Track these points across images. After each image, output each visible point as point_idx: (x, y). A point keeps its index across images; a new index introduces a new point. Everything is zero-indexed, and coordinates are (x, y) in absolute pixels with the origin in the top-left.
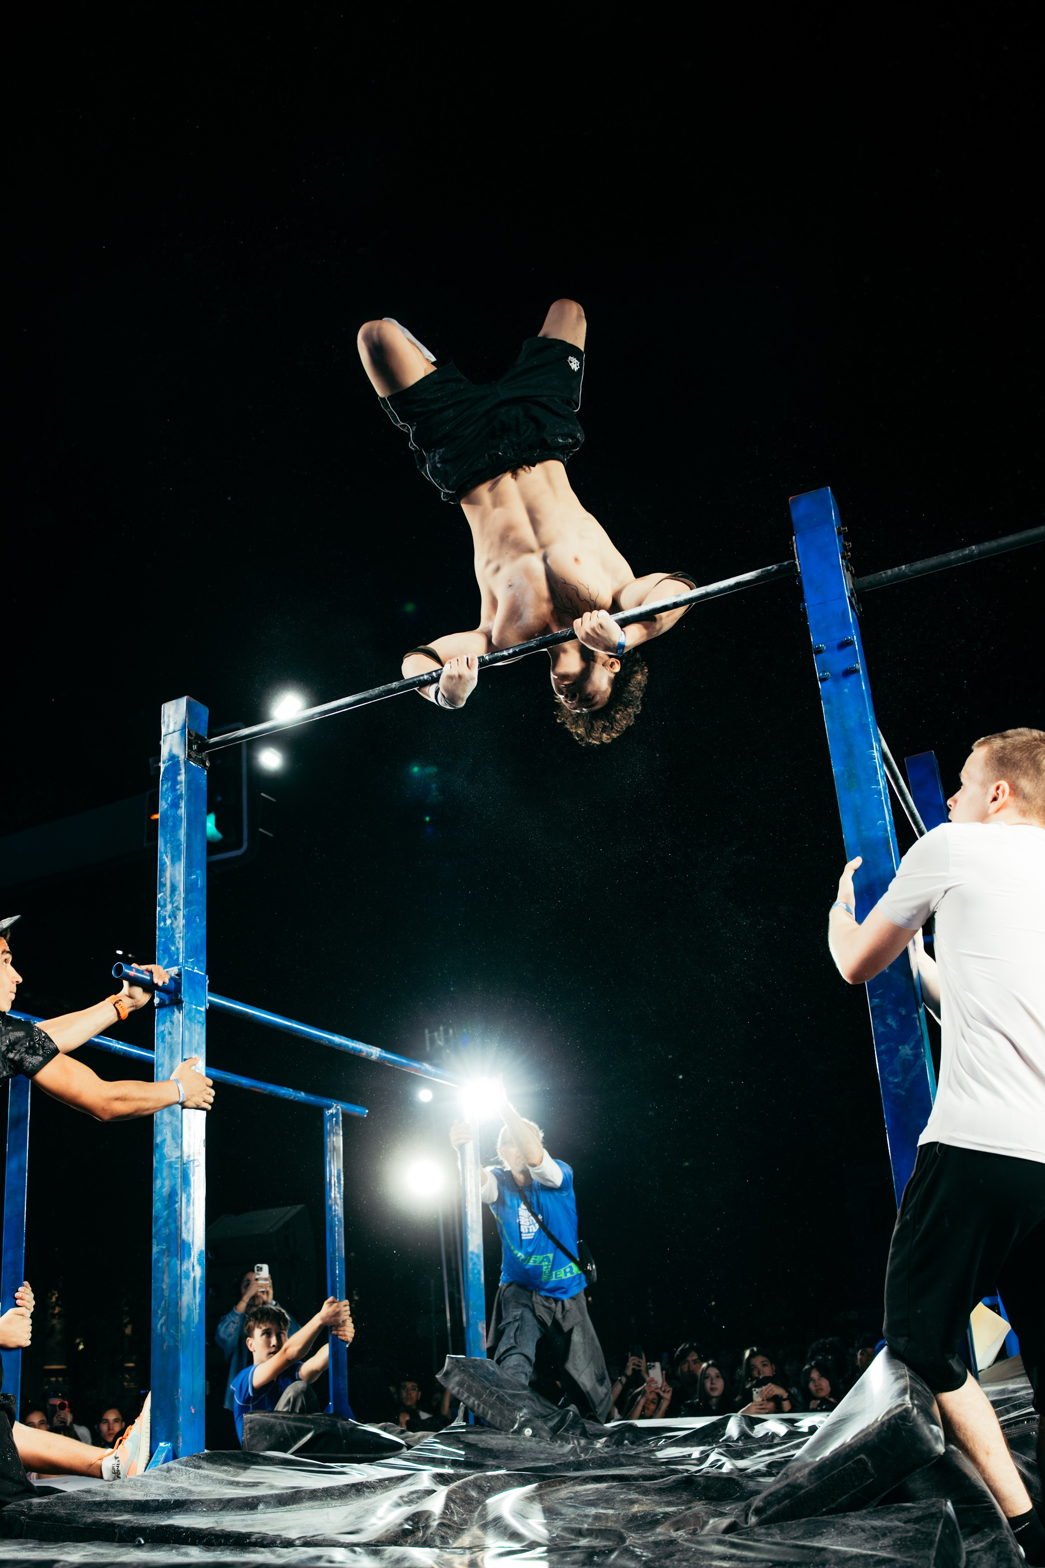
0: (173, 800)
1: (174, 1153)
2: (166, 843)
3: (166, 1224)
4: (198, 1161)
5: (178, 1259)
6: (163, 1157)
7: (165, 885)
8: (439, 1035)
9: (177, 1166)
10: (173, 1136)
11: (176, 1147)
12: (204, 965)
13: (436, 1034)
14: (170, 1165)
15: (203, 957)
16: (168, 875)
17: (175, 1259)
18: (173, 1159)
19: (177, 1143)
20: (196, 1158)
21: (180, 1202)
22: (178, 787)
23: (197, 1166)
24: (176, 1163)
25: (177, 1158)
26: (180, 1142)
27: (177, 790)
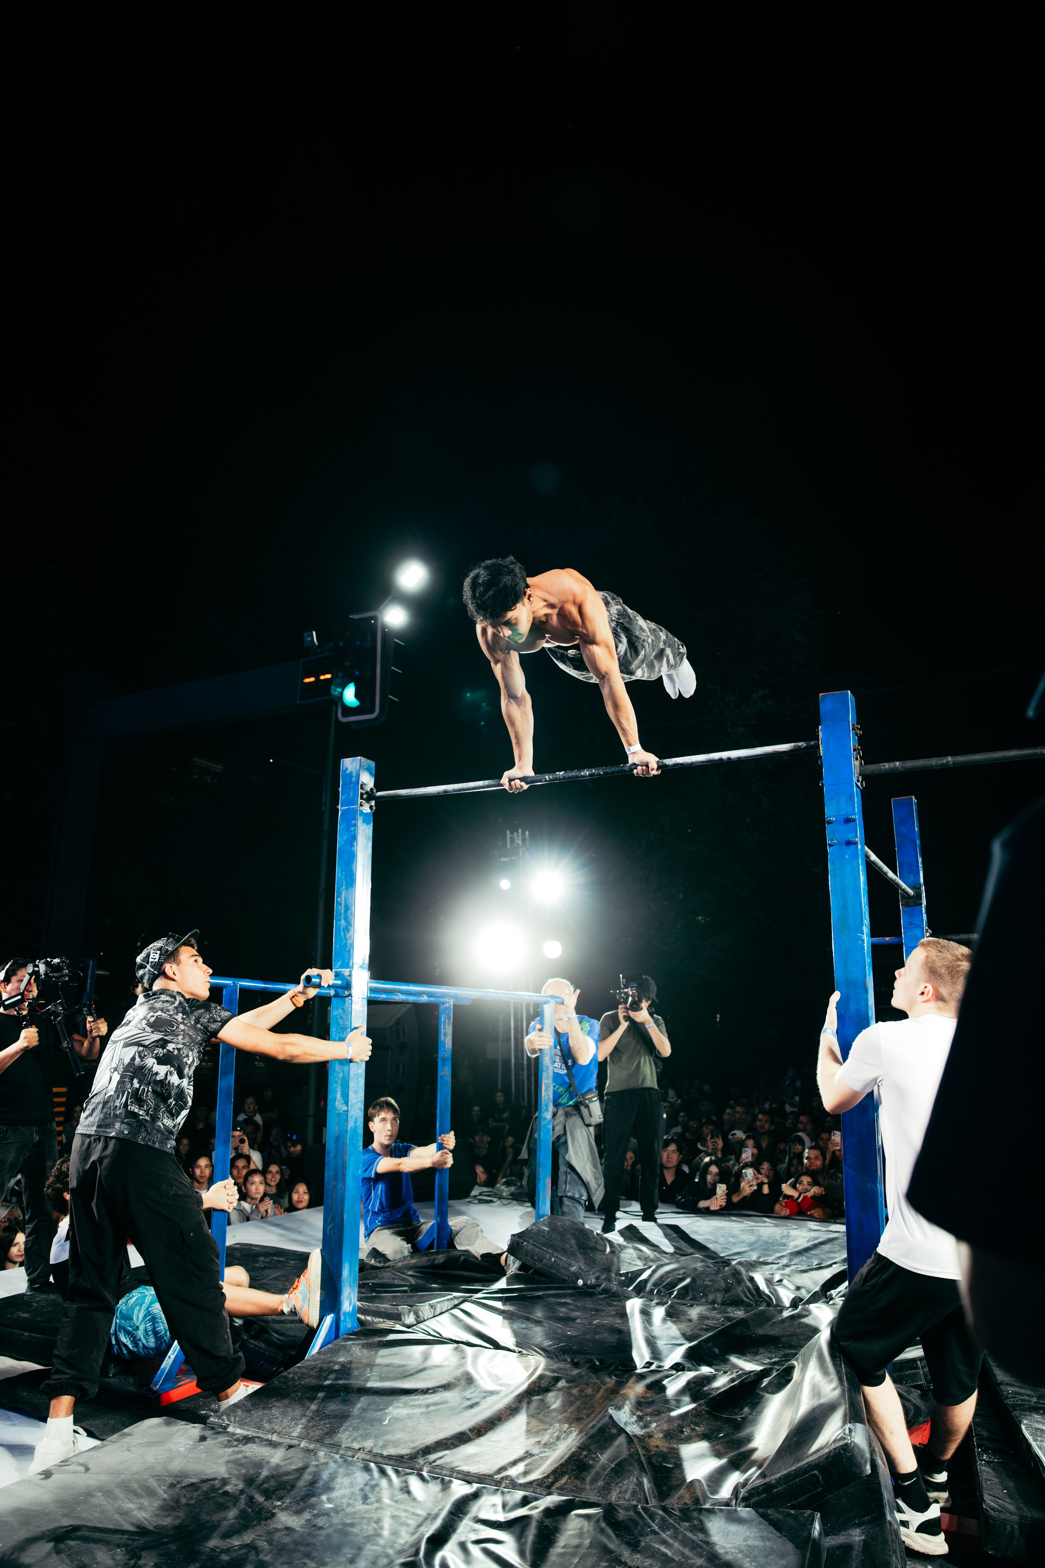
0: (347, 839)
2: (342, 871)
3: (336, 1157)
6: (334, 1108)
7: (340, 904)
8: (518, 836)
11: (343, 1102)
13: (515, 834)
14: (339, 1115)
16: (343, 897)
18: (341, 1112)
22: (352, 829)
27: (351, 831)
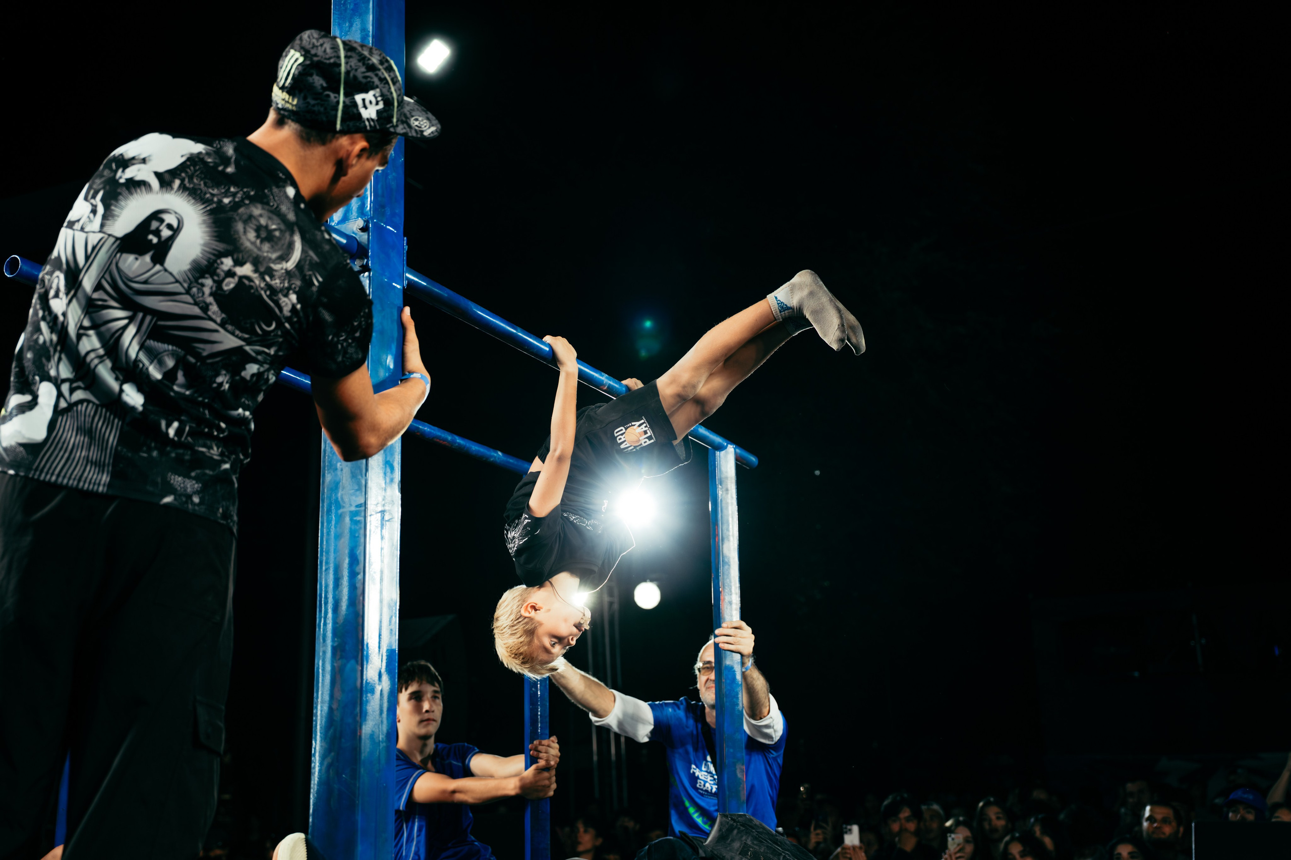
1: (354, 498)
4: (390, 514)
5: (357, 662)
9: (358, 518)
10: (352, 473)
11: (357, 490)
12: (401, 220)
15: (400, 209)
17: (353, 662)
18: (353, 509)
19: (359, 484)
20: (387, 508)
21: (362, 574)
23: (388, 521)
24: (356, 513)
25: (359, 506)
26: (363, 482)
